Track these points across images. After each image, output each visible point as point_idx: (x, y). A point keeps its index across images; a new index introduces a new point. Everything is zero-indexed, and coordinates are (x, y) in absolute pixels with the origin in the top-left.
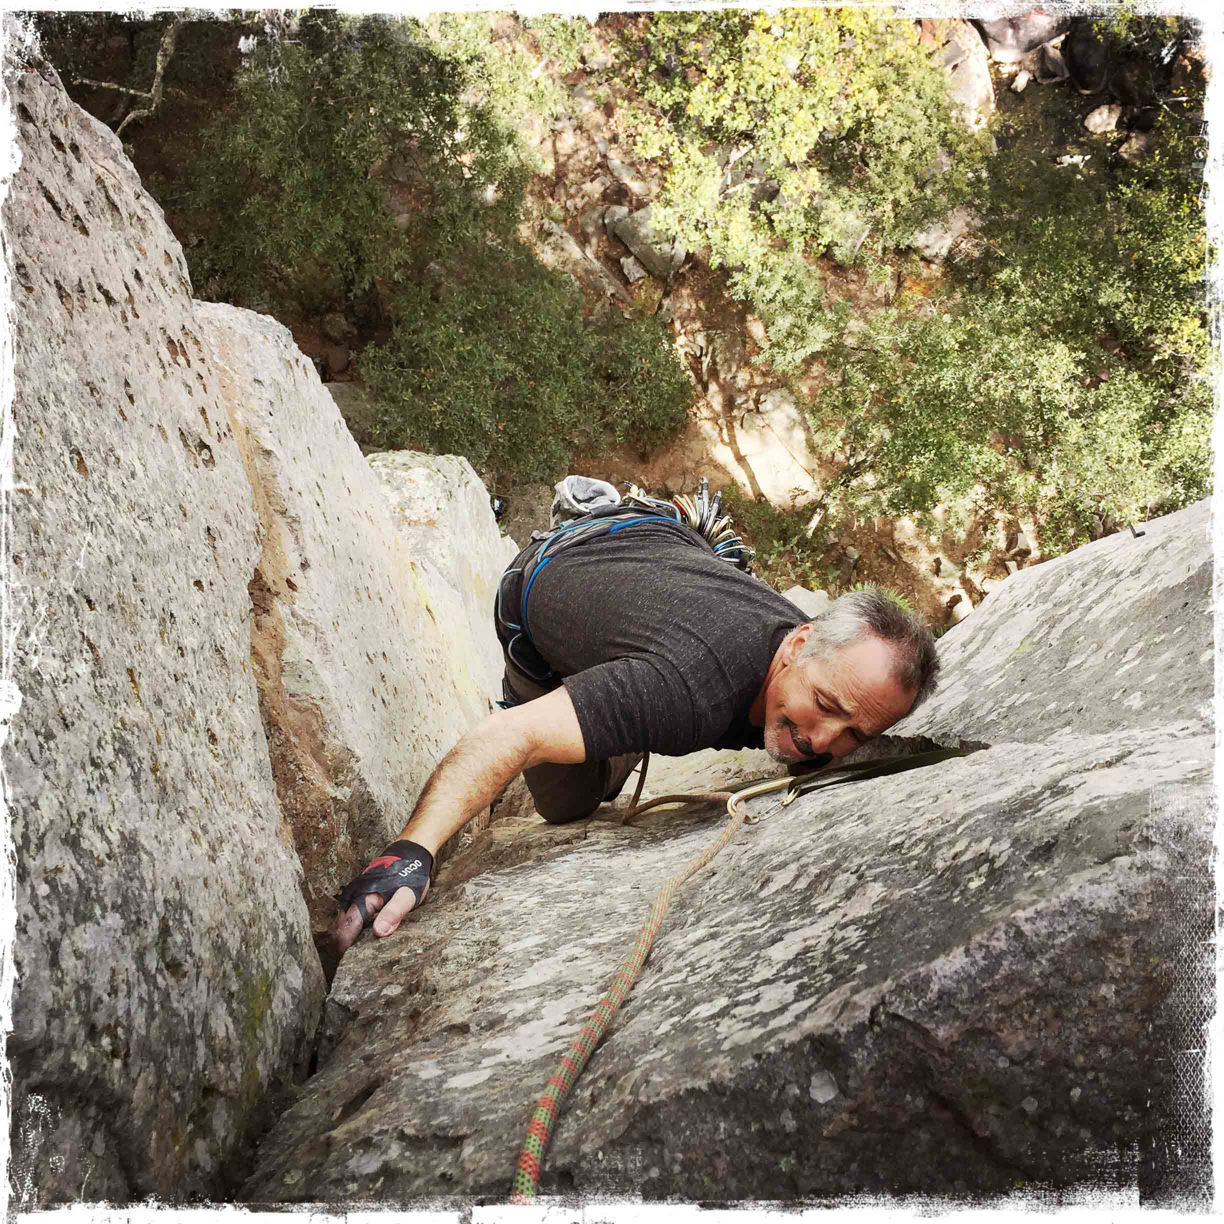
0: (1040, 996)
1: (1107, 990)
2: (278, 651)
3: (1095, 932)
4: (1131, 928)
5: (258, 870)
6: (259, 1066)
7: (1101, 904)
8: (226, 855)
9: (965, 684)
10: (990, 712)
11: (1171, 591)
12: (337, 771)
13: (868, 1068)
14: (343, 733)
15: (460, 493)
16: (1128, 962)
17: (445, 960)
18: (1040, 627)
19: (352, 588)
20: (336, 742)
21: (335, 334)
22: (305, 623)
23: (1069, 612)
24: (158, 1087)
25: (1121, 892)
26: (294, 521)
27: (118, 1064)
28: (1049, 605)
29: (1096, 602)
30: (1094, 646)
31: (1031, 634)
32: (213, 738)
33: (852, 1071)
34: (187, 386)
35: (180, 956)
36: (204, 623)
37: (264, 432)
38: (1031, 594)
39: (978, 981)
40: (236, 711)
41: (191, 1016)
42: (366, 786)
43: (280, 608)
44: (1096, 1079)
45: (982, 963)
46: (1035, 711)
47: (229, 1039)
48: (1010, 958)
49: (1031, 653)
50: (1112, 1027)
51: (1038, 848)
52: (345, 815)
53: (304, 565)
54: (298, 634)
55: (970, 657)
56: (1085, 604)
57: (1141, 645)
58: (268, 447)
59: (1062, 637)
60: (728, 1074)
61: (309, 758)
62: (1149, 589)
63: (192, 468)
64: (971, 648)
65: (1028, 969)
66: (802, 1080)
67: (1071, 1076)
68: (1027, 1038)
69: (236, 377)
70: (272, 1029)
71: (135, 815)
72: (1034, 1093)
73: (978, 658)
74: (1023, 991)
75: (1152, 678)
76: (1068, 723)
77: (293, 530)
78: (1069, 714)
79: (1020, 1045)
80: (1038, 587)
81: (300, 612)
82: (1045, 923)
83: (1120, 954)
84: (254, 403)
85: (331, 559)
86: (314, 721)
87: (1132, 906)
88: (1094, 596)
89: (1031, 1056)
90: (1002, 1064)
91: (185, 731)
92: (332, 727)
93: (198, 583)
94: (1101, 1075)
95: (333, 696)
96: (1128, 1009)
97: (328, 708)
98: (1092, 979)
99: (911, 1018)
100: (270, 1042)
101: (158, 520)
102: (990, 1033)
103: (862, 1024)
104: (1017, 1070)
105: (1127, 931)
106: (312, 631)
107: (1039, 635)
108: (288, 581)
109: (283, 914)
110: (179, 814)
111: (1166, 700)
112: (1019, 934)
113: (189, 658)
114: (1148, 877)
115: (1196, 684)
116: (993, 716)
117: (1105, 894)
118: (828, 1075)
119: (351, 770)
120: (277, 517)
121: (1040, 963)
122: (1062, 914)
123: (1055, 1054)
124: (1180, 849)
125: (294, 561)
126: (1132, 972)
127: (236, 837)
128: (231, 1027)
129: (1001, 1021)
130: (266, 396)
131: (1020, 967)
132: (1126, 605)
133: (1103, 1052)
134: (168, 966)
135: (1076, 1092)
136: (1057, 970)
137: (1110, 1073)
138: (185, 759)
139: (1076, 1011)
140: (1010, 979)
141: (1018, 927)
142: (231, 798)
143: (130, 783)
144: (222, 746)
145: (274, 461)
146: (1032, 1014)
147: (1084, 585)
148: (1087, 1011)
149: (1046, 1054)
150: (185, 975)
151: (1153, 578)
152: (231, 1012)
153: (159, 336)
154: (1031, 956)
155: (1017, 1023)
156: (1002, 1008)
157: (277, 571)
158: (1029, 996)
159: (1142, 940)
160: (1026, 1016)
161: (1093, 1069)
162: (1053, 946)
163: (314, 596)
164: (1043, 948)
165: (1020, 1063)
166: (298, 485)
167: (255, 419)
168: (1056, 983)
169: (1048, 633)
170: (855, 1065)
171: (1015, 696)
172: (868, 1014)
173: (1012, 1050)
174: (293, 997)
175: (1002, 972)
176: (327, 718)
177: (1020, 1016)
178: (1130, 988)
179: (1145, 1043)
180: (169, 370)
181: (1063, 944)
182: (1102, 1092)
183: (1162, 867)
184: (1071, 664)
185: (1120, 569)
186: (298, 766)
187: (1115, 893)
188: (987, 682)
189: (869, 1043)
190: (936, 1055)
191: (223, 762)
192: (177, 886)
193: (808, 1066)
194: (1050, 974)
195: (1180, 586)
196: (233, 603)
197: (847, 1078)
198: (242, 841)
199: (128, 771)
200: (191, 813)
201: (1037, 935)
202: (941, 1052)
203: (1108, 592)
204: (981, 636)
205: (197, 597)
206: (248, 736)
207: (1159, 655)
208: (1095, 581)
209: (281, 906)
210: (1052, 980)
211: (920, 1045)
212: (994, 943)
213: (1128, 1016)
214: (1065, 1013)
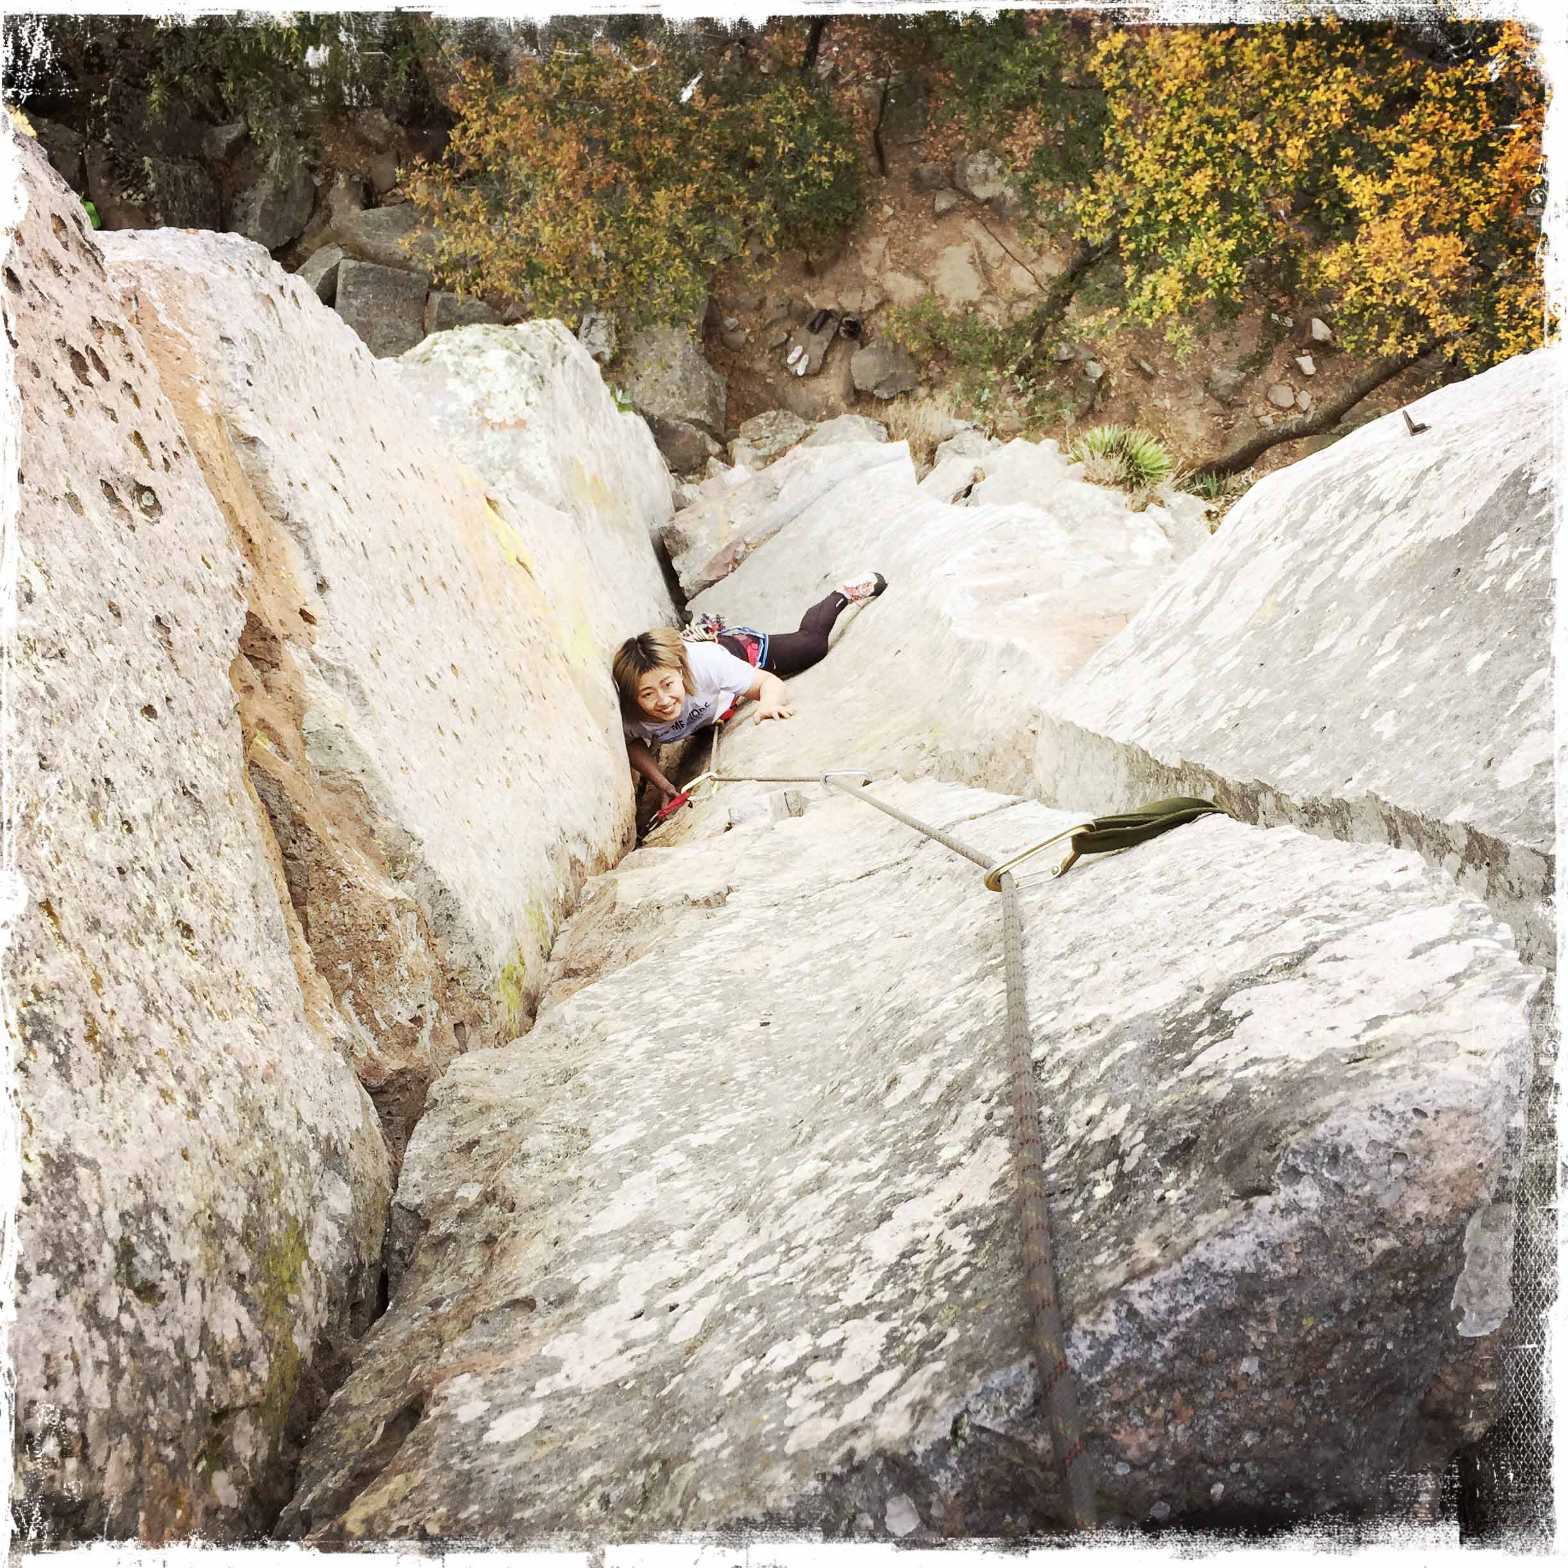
0: (1164, 1384)
1: (1248, 1365)
2: (297, 719)
3: (1229, 1300)
4: (1277, 1288)
5: (265, 1092)
6: (296, 1340)
7: (1236, 1265)
8: (215, 1098)
9: (1194, 662)
10: (1220, 714)
11: (1441, 546)
12: (394, 861)
13: (953, 1493)
14: (396, 812)
15: (556, 375)
16: (1274, 1328)
17: (525, 1156)
18: (1286, 578)
19: (398, 590)
20: (389, 824)
21: (376, 138)
22: (331, 668)
23: (1321, 560)
24: (138, 1458)
25: (1261, 1244)
26: (300, 527)
27: (72, 1464)
28: (1298, 544)
29: (1354, 548)
30: (1348, 619)
31: (1275, 590)
32: (187, 931)
33: (934, 1498)
34: (107, 410)
35: (153, 1276)
36: (159, 764)
37: (243, 412)
38: (1278, 521)
39: (1084, 1377)
40: (223, 869)
41: (180, 1344)
42: (434, 874)
43: (293, 655)
44: (1242, 1471)
45: (1088, 1354)
46: (1270, 722)
47: (243, 1338)
48: (1123, 1343)
49: (1273, 621)
50: (1259, 1408)
51: (1173, 1149)
52: (412, 917)
53: (322, 587)
54: (324, 686)
55: (1204, 613)
56: (1339, 550)
57: (1401, 629)
58: (251, 433)
59: (1311, 599)
60: (785, 1503)
61: (357, 853)
62: (1416, 537)
63: (126, 533)
64: (1206, 598)
65: (1148, 1353)
66: (876, 1508)
67: (1210, 1471)
68: (1151, 1437)
69: (193, 340)
70: (311, 1286)
71: (67, 1115)
72: (1164, 1497)
73: (1210, 617)
74: (1142, 1381)
75: (1409, 689)
76: (1308, 749)
77: (300, 541)
78: (1310, 733)
79: (1141, 1447)
80: (1288, 511)
81: (323, 654)
82: (1164, 1296)
83: (1264, 1318)
84: (224, 372)
85: (361, 562)
86: (356, 802)
87: (1276, 1259)
88: (1351, 537)
89: (1158, 1456)
90: (1122, 1470)
91: (141, 943)
92: (380, 808)
93: (149, 711)
94: (1248, 1465)
95: (377, 765)
96: (1278, 1384)
97: (373, 782)
98: (1230, 1355)
99: (1002, 1431)
100: (309, 1303)
101: (75, 646)
102: (1103, 1437)
103: (943, 1441)
104: (1141, 1475)
105: (1272, 1292)
106: (342, 678)
107: (1286, 591)
108: (303, 613)
109: (312, 1129)
110: (140, 1071)
111: (1424, 730)
112: (1133, 1313)
113: (141, 832)
114: (1295, 1221)
115: (1457, 711)
116: (1221, 723)
117: (1241, 1251)
118: (906, 1501)
119: (411, 858)
120: (278, 526)
121: (1161, 1346)
122: (1186, 1282)
123: (1187, 1450)
124: (1336, 1178)
125: (306, 583)
126: (1280, 1340)
127: (230, 1062)
128: (245, 1319)
129: (1115, 1421)
130: (239, 359)
131: (1136, 1354)
132: (1388, 560)
133: (1249, 1438)
134: (138, 1292)
135: (1218, 1489)
136: (1184, 1351)
137: (1258, 1461)
138: (144, 990)
139: (1211, 1395)
140: (1124, 1370)
141: (1131, 1305)
142: (222, 1003)
143: (54, 1076)
144: (203, 934)
145: (261, 450)
146: (1155, 1407)
147: (1342, 516)
148: (1225, 1394)
149: (1176, 1448)
150: (163, 1297)
151: (1423, 521)
152: (244, 1299)
153: (57, 352)
154: (1150, 1337)
155: (1137, 1420)
156: (1117, 1405)
157: (285, 602)
158: (1149, 1386)
159: (1290, 1301)
160: (1148, 1411)
161: (1237, 1460)
162: (1177, 1324)
163: (339, 626)
164: (1164, 1327)
165: (1145, 1467)
166: (301, 472)
167: (228, 395)
168: (1185, 1366)
169: (1295, 590)
170: (938, 1490)
171: (1251, 692)
172: (949, 1427)
173: (1133, 1453)
174: (340, 1226)
175: (1114, 1362)
176: (373, 796)
177: (1141, 1412)
178: (1278, 1359)
179: (1302, 1420)
180: (75, 400)
181: (1188, 1321)
182: (1251, 1484)
183: (1313, 1205)
184: (1320, 646)
185: (1384, 497)
186: (339, 871)
187: (1254, 1248)
188: (1220, 662)
189: (953, 1462)
190: (1037, 1470)
191: (204, 958)
192: (139, 1185)
193: (881, 1487)
194: (1176, 1357)
195: (1451, 540)
196: (207, 711)
197: (929, 1505)
198: (239, 1066)
199: (50, 1058)
200: (158, 1062)
201: (1155, 1312)
202: (1043, 1467)
203: (1367, 534)
204: (1216, 583)
205: (148, 729)
206: (243, 896)
207: (1420, 650)
208: (1355, 511)
209: (309, 1120)
210: (1177, 1363)
211: (1017, 1460)
212: (1101, 1327)
213: (1279, 1392)
214: (1198, 1399)
